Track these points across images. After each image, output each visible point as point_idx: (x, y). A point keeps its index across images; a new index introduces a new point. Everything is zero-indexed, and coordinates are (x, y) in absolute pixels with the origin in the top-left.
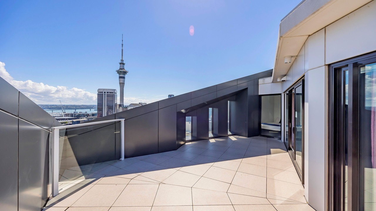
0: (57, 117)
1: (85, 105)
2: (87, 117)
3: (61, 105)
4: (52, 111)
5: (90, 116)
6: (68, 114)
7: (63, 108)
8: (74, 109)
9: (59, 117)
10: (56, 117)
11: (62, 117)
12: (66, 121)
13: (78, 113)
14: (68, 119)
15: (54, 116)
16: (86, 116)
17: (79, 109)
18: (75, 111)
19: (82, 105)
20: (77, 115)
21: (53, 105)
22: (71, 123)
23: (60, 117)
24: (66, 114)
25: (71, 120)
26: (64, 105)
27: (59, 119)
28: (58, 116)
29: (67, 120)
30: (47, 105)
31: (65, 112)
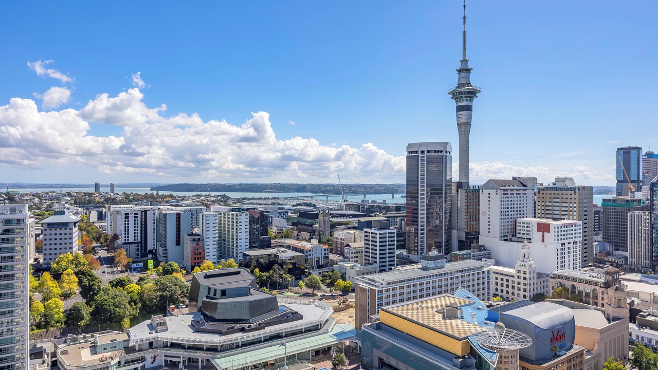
0: (335, 210)
1: (383, 185)
2: (386, 213)
3: (340, 185)
4: (327, 197)
5: (392, 210)
6: (352, 205)
7: (344, 190)
8: (361, 194)
9: (337, 210)
10: (331, 209)
11: (342, 210)
12: (348, 219)
13: (370, 202)
14: (351, 215)
15: (330, 207)
16: (384, 212)
17: (371, 194)
18: (365, 198)
19: (377, 184)
20: (367, 207)
21: (328, 185)
22: (356, 225)
23: (339, 210)
24: (349, 205)
25: (356, 219)
26: (346, 185)
27: (336, 214)
28: (336, 208)
29: (350, 218)
30: (320, 185)
31: (347, 201)
